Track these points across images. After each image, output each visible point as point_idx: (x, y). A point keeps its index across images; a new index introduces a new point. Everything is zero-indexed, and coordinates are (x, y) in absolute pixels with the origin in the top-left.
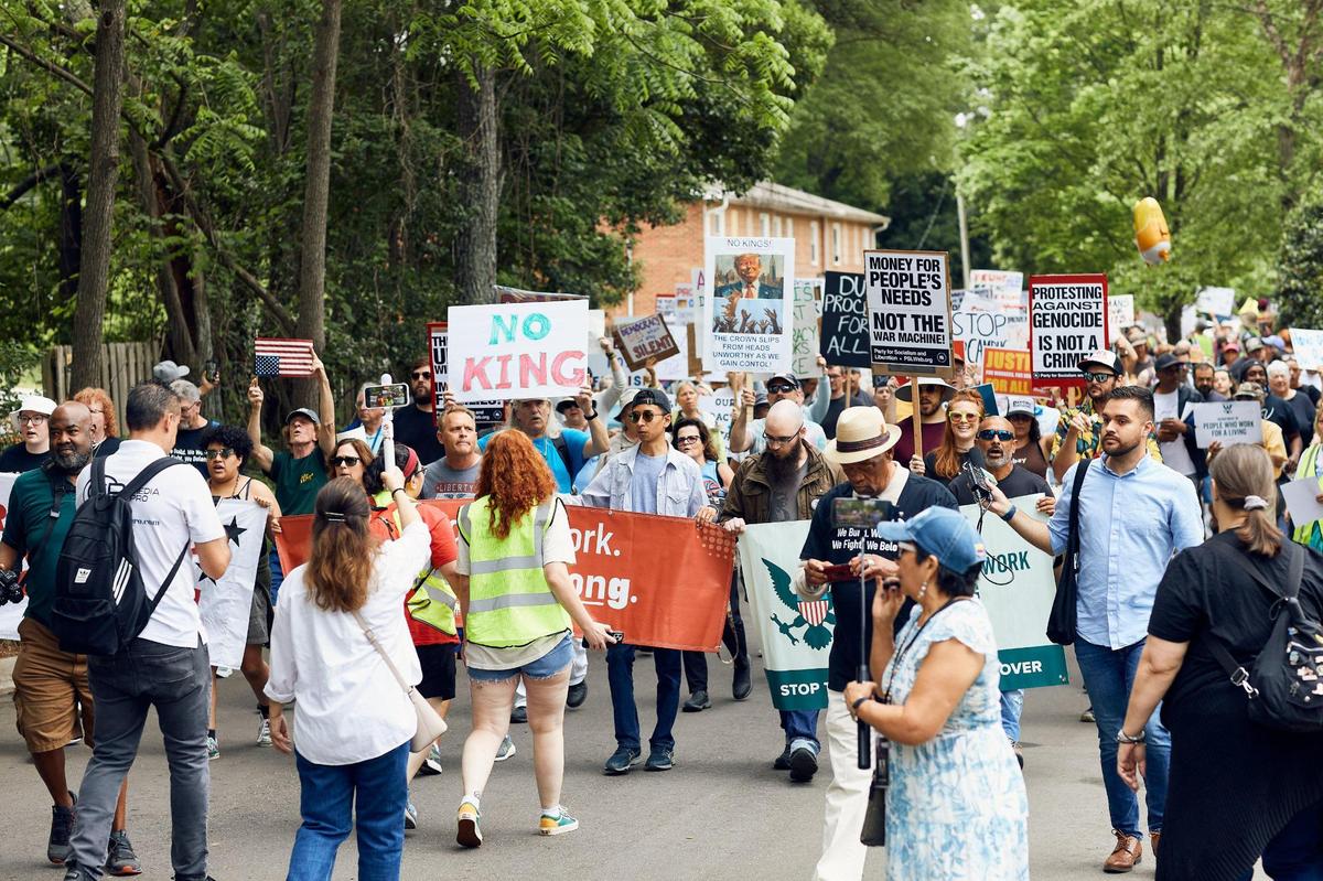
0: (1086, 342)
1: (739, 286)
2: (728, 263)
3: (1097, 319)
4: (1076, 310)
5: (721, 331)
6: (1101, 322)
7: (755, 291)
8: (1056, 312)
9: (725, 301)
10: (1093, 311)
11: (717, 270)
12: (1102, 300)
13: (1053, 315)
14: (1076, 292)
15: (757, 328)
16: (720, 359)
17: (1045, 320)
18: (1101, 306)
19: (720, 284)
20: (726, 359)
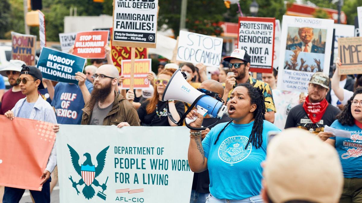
0: (263, 51)
1: (300, 45)
2: (295, 32)
3: (269, 40)
4: (260, 35)
5: (289, 69)
6: (271, 42)
7: (309, 48)
8: (250, 35)
9: (291, 52)
10: (268, 36)
11: (288, 35)
12: (272, 31)
13: (249, 37)
14: (260, 26)
15: (309, 69)
16: (286, 84)
17: (245, 39)
18: (272, 34)
19: (290, 43)
20: (290, 84)
